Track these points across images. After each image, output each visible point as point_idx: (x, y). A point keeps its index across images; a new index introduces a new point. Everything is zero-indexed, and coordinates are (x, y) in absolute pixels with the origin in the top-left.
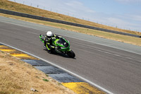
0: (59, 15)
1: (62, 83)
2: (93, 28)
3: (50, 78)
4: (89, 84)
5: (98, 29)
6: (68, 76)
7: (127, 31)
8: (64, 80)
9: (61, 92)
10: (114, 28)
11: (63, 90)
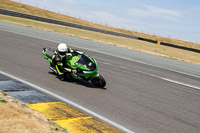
0: (24, 6)
1: (27, 104)
2: (73, 26)
3: (9, 98)
4: (67, 104)
5: (80, 27)
6: (37, 94)
7: (121, 30)
8: (31, 100)
9: (26, 117)
10: (103, 26)
11: (29, 113)
